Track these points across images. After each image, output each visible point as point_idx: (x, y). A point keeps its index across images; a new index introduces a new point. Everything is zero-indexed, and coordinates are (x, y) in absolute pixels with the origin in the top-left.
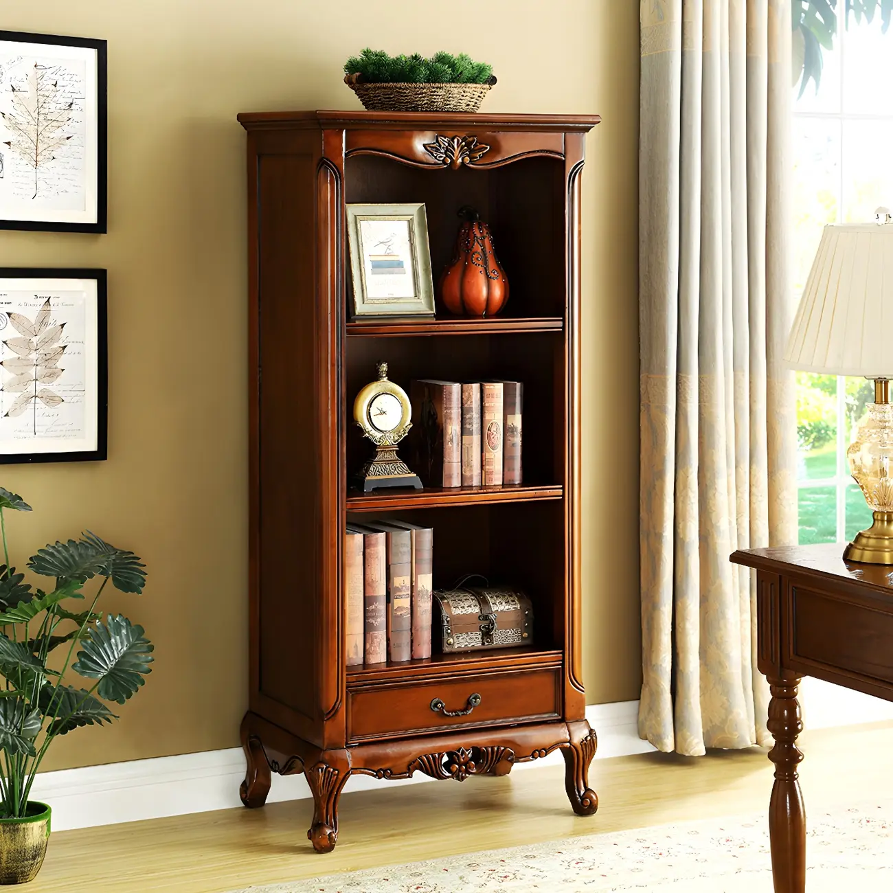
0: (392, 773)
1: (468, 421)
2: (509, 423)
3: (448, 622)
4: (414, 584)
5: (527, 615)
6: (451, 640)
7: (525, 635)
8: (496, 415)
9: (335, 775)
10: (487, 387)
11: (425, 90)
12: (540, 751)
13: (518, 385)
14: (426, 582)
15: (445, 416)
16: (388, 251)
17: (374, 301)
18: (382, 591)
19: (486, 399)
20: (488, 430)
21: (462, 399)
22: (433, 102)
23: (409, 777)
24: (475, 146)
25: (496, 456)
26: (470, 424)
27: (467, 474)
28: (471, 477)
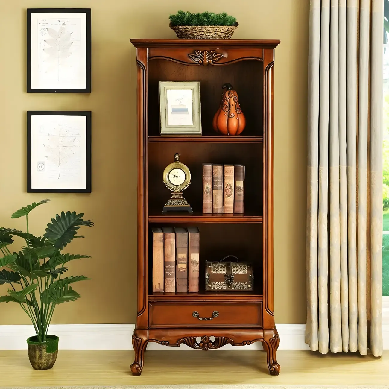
0: (169, 343)
1: (215, 183)
2: (237, 185)
3: (208, 277)
4: (189, 258)
5: (250, 276)
6: (210, 285)
7: (250, 286)
8: (230, 181)
9: (140, 341)
10: (226, 167)
11: (196, 29)
12: (247, 342)
13: (242, 167)
14: (195, 257)
15: (204, 180)
16: (181, 104)
17: (171, 127)
18: (173, 259)
19: (225, 174)
20: (226, 187)
21: (213, 173)
22: (201, 34)
23: (178, 346)
24: (215, 55)
25: (230, 200)
26: (217, 184)
27: (215, 207)
28: (217, 209)
